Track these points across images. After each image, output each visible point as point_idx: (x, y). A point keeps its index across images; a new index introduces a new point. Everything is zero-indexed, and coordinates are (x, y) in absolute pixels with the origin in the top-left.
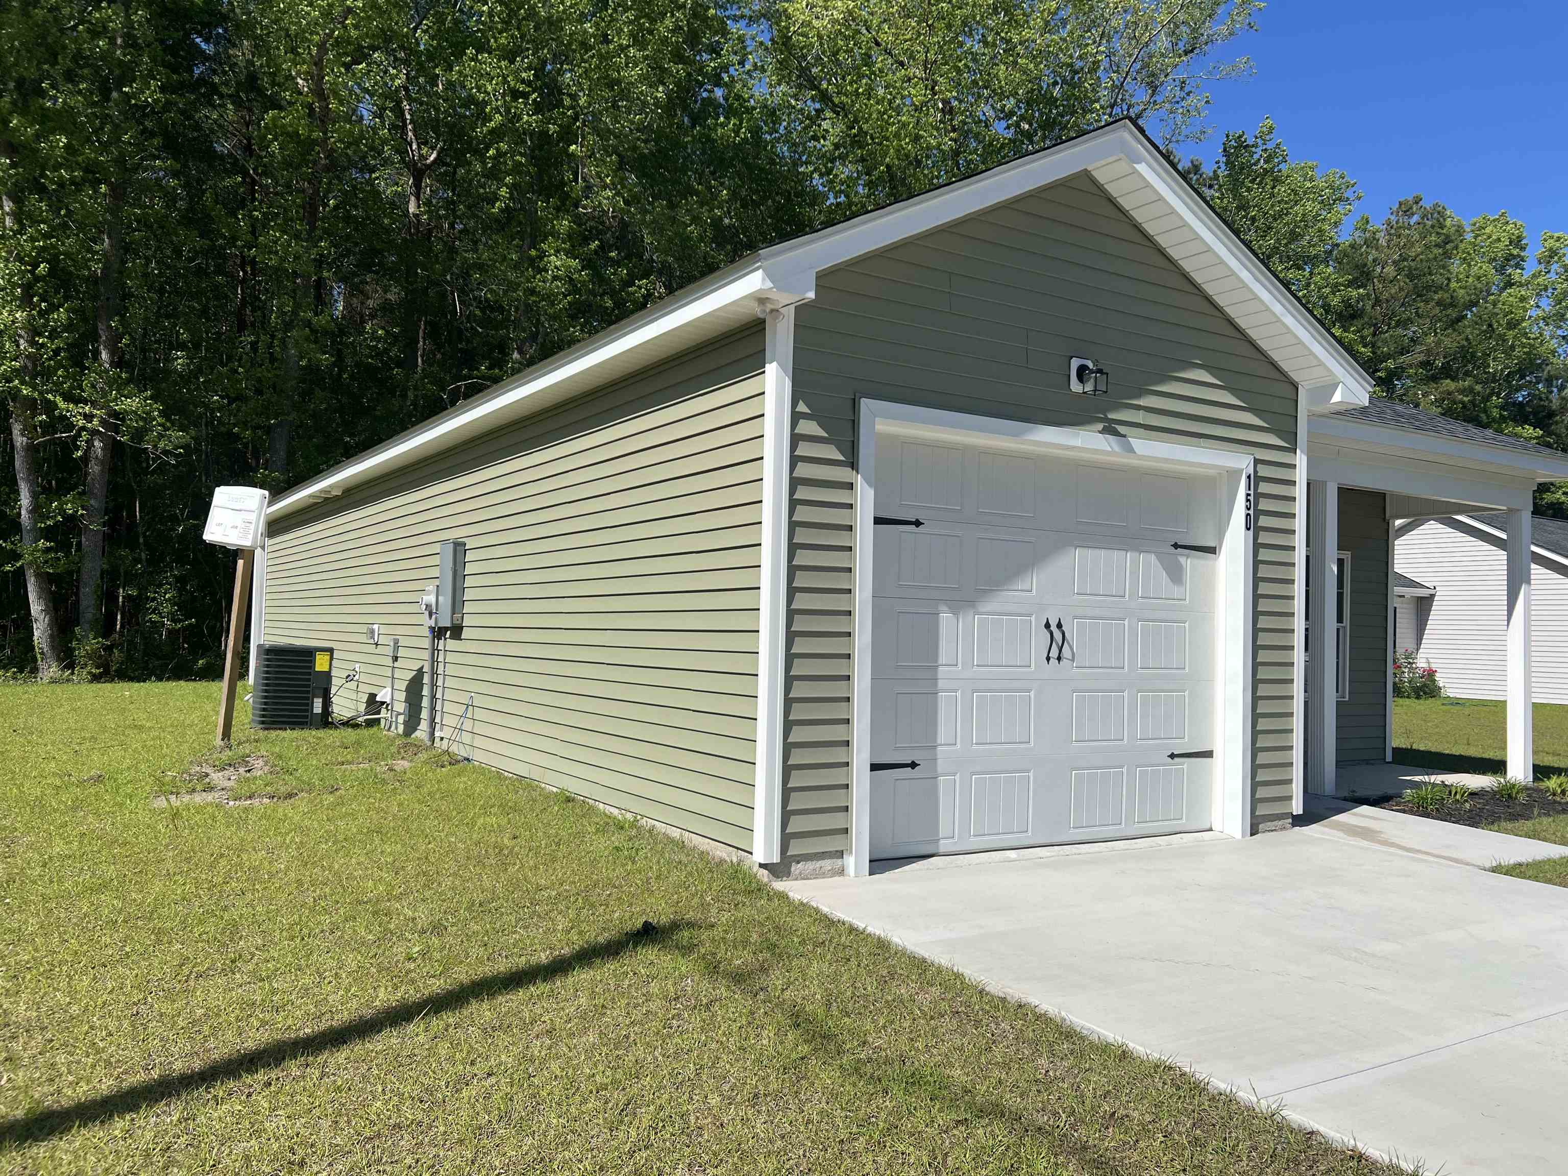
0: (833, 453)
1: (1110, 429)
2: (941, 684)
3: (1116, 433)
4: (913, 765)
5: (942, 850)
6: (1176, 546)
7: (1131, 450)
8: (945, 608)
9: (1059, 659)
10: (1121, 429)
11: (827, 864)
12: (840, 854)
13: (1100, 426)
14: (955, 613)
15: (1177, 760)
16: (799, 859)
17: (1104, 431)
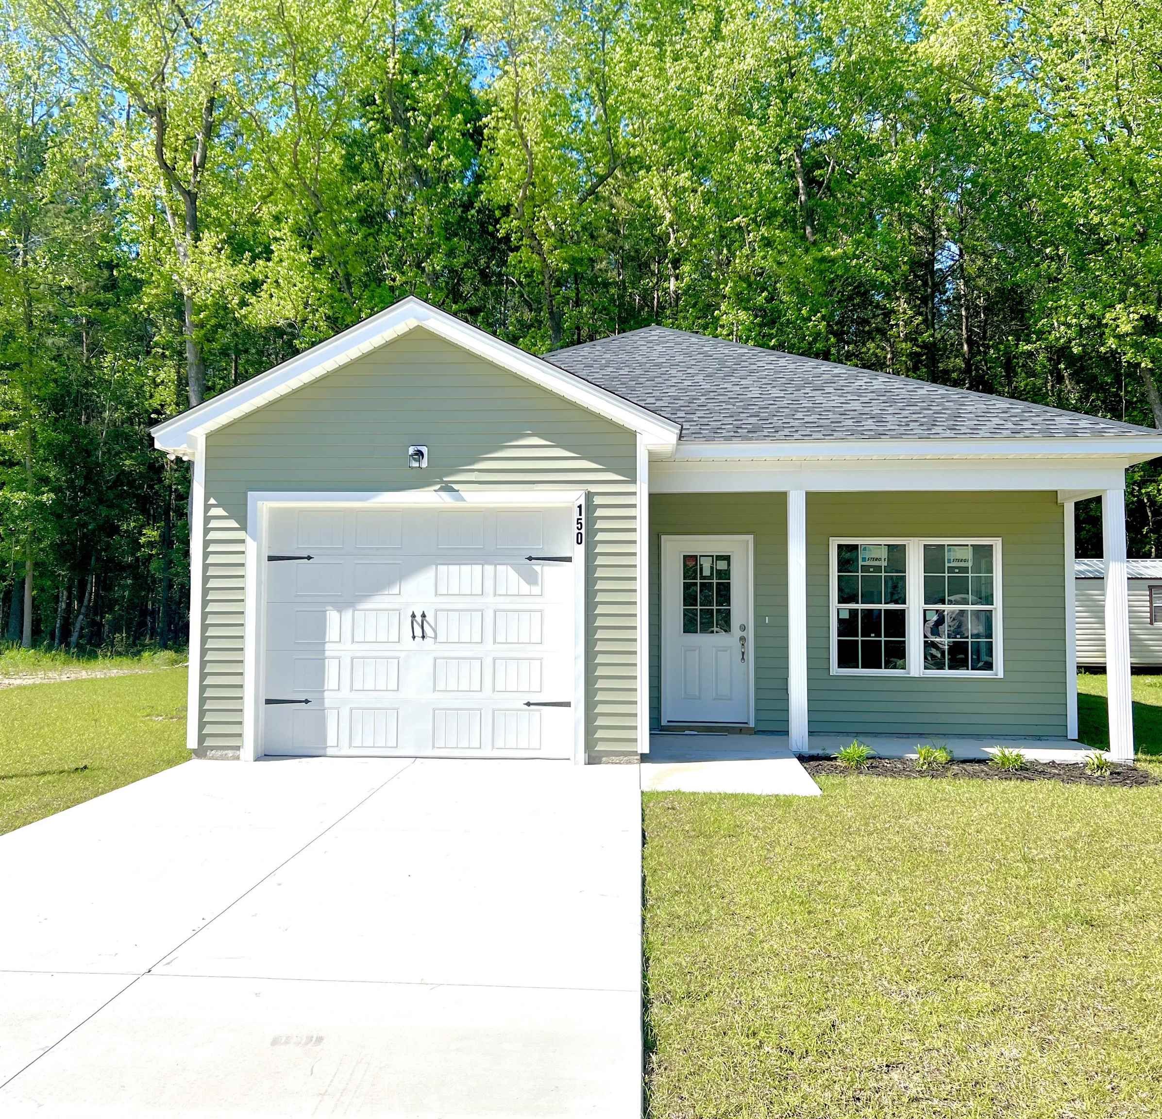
0: (233, 524)
1: (447, 488)
2: (327, 654)
3: (453, 490)
4: (307, 701)
5: (328, 753)
6: (530, 559)
7: (463, 500)
8: (331, 608)
9: (423, 637)
10: (455, 486)
11: (230, 753)
12: (238, 748)
13: (438, 487)
14: (340, 611)
15: (532, 707)
16: (212, 748)
17: (442, 489)
